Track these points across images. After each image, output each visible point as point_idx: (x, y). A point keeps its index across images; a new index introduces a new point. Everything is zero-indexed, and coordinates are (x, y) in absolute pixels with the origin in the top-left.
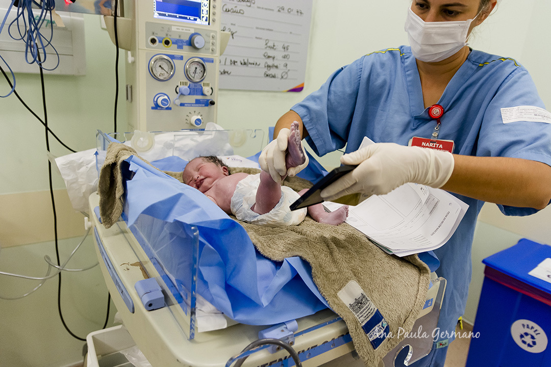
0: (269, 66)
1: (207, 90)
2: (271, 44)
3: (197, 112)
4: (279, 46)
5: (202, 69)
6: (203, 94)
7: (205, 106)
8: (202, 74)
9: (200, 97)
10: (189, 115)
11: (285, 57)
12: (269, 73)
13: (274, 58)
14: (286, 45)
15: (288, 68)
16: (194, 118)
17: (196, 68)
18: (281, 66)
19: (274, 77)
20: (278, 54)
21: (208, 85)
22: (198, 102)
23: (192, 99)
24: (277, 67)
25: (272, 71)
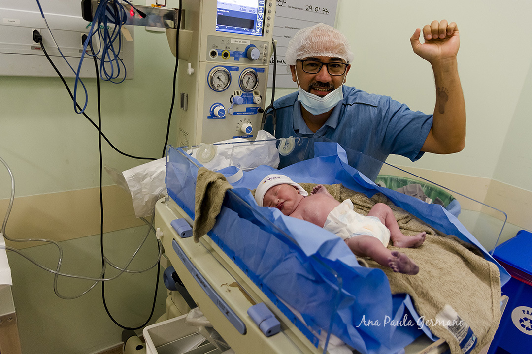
1: (257, 99)
3: (247, 120)
5: (254, 79)
6: (254, 103)
7: (254, 114)
8: (254, 84)
9: (250, 106)
10: (240, 123)
16: (245, 126)
17: (249, 78)
22: (248, 110)
23: (243, 108)
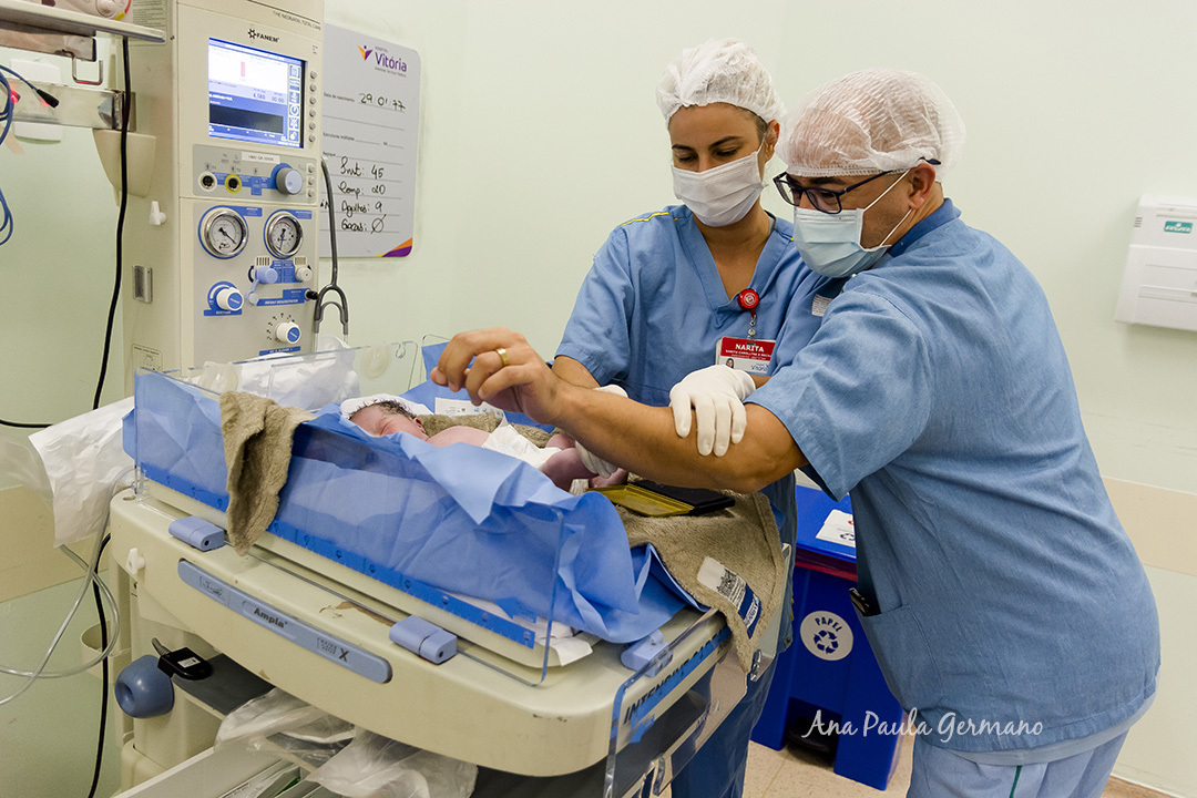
0: (349, 209)
1: (301, 270)
2: (351, 165)
3: (286, 316)
4: (366, 169)
5: (294, 233)
6: (296, 280)
7: (299, 302)
8: (293, 240)
9: (290, 286)
10: (273, 321)
11: (377, 190)
12: (350, 221)
13: (357, 193)
14: (377, 168)
15: (384, 212)
16: (284, 329)
17: (284, 230)
18: (371, 209)
19: (359, 229)
20: (365, 183)
21: (302, 261)
22: (287, 295)
23: (276, 290)
24: (363, 209)
25: (357, 218)
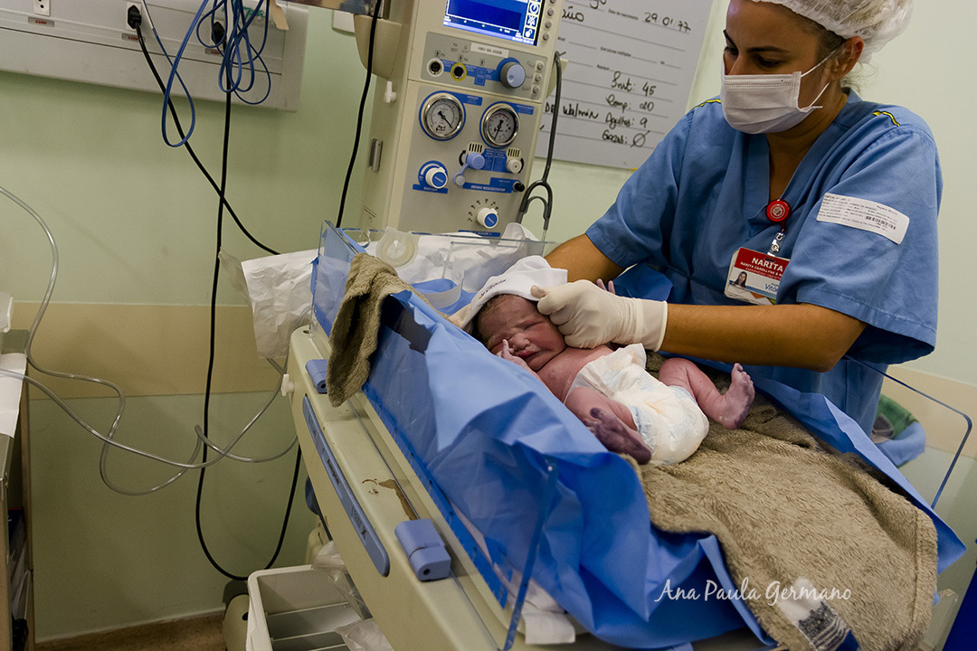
0: (613, 121)
1: (513, 162)
2: (621, 81)
3: (490, 202)
4: (638, 85)
5: (512, 125)
6: (506, 171)
8: (510, 133)
10: (476, 205)
11: (645, 106)
12: (612, 132)
13: (624, 107)
14: (649, 85)
15: (647, 129)
16: (484, 212)
17: (501, 122)
18: (636, 124)
19: (620, 141)
20: (634, 99)
21: (516, 154)
22: (495, 183)
23: (485, 177)
24: (627, 123)
25: (619, 131)
